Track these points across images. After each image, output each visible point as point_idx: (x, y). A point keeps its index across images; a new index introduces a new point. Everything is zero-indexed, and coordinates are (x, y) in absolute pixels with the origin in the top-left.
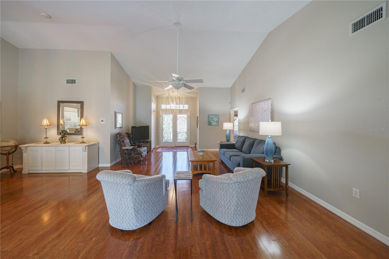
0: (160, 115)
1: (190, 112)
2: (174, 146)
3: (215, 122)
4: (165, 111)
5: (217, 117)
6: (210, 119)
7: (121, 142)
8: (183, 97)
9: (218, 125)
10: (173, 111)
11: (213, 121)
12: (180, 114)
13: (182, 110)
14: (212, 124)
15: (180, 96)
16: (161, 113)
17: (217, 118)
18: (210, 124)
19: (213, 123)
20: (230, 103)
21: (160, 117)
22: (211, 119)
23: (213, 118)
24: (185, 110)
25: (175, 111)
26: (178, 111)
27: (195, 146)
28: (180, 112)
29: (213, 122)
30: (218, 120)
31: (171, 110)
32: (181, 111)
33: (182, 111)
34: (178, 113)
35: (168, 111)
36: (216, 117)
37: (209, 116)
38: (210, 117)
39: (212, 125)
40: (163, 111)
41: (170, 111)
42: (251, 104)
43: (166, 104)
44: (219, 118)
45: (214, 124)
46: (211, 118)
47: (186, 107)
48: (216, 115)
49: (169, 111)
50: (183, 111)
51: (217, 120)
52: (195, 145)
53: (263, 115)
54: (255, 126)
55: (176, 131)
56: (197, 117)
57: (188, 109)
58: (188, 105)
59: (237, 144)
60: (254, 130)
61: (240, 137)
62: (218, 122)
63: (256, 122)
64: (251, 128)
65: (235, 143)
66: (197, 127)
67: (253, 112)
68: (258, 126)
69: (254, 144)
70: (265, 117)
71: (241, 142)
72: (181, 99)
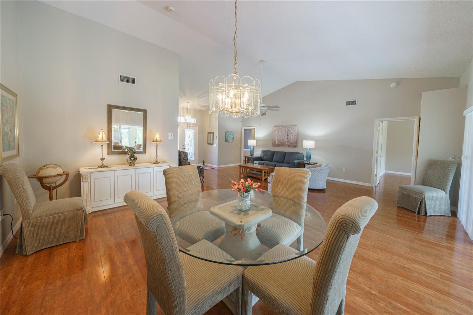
1: (198, 127)
3: (231, 139)
5: (233, 134)
7: (185, 160)
8: (191, 109)
9: (232, 142)
11: (229, 138)
14: (229, 140)
18: (226, 140)
20: (241, 121)
23: (229, 135)
24: (193, 124)
25: (182, 125)
26: (186, 125)
28: (187, 126)
30: (233, 137)
34: (186, 127)
37: (227, 132)
38: (227, 134)
39: (228, 142)
42: (274, 127)
45: (230, 141)
48: (232, 132)
50: (191, 125)
51: (232, 136)
53: (289, 135)
54: (280, 143)
55: (183, 147)
56: (208, 133)
57: (196, 122)
58: (196, 119)
59: (265, 157)
60: (278, 146)
61: (265, 151)
62: (233, 138)
63: (281, 140)
64: (275, 144)
65: (262, 156)
66: (208, 144)
67: (278, 133)
68: (283, 143)
69: (285, 155)
70: (291, 137)
71: (269, 155)
72: (189, 110)
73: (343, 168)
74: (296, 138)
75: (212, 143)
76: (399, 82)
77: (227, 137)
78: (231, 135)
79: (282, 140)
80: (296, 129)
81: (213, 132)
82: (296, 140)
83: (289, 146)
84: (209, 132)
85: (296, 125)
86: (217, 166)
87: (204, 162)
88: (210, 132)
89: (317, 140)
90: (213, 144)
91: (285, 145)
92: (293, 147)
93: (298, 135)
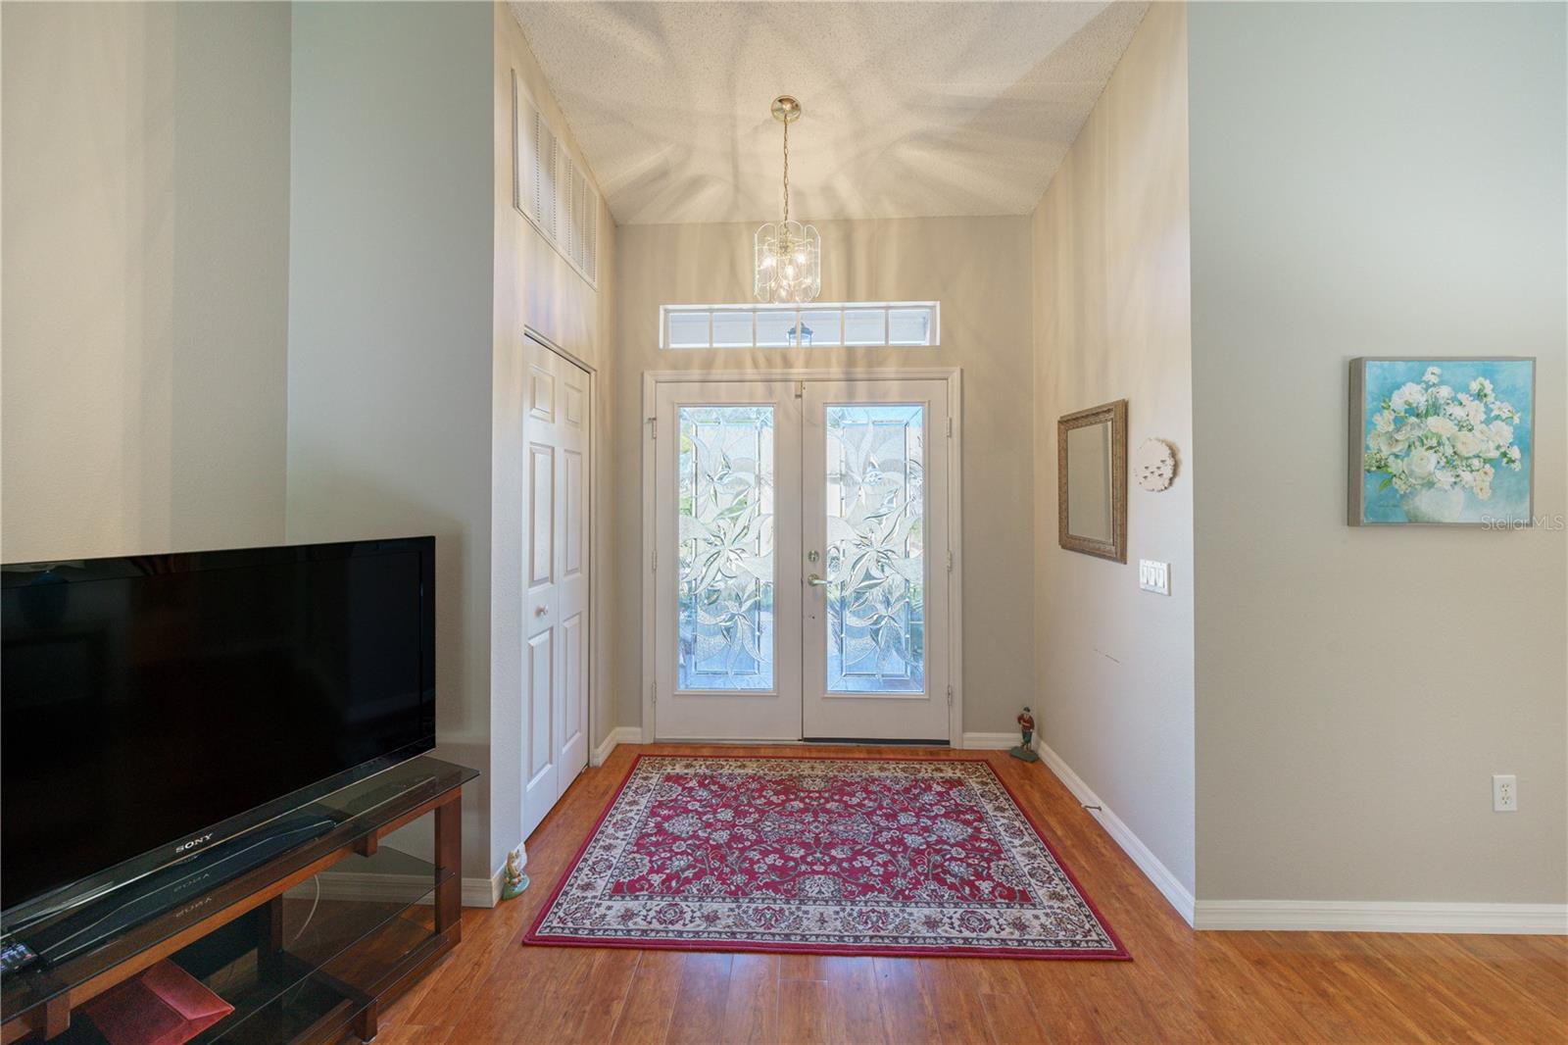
0: (648, 414)
1: (956, 376)
2: (790, 735)
3: (1479, 480)
4: (699, 375)
5: (1506, 393)
6: (1383, 422)
10: (778, 371)
11: (1433, 457)
12: (850, 400)
13: (874, 356)
14: (1420, 503)
15: (855, 208)
16: (657, 393)
17: (1503, 409)
18: (1374, 502)
19: (1430, 484)
21: (647, 428)
22: (1399, 422)
23: (1435, 409)
24: (908, 354)
25: (798, 371)
26: (836, 371)
27: (1012, 739)
28: (850, 379)
29: (1444, 478)
30: (1526, 441)
31: (756, 365)
32: (860, 371)
33: (877, 372)
34: (835, 388)
35: (733, 373)
36: (1480, 396)
37: (1368, 373)
38: (1386, 395)
39: (1415, 522)
40: (674, 367)
41: (750, 372)
44: (1527, 408)
45: (1454, 509)
46: (1398, 401)
47: (919, 323)
48: (1488, 365)
49: (739, 365)
50: (890, 370)
51: (1504, 434)
55: (810, 568)
56: (1068, 423)
57: (938, 343)
58: (938, 308)
66: (1065, 545)
72: (861, 237)
75: (1098, 534)
77: (1375, 445)
78: (1475, 411)
81: (1114, 397)
84: (1071, 408)
87: (1027, 724)
88: (1091, 402)
90: (1122, 557)
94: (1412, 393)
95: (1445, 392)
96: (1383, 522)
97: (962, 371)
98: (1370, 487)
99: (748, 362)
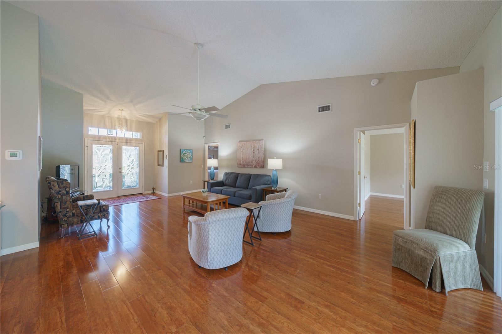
0: (86, 145)
1: (144, 143)
2: (116, 196)
3: (189, 159)
4: (97, 139)
5: (191, 152)
6: (182, 154)
8: (133, 120)
9: (191, 162)
10: (114, 140)
11: (186, 157)
12: (127, 145)
13: (130, 139)
14: (185, 161)
16: (88, 142)
17: (191, 153)
18: (182, 160)
19: (186, 159)
20: (204, 137)
21: (86, 148)
22: (183, 154)
23: (186, 153)
24: (136, 139)
25: (117, 141)
26: (124, 141)
27: (152, 192)
28: (127, 142)
30: (192, 156)
31: (109, 139)
33: (131, 142)
34: (124, 144)
35: (105, 140)
36: (189, 152)
37: (181, 150)
38: (182, 152)
39: (184, 162)
40: (92, 138)
41: (108, 140)
42: (239, 142)
43: (98, 127)
44: (192, 153)
45: (188, 162)
46: (183, 153)
47: (138, 135)
48: (190, 150)
50: (134, 142)
52: (154, 190)
53: (255, 153)
54: (245, 162)
55: (119, 170)
56: (159, 151)
57: (141, 138)
58: (141, 133)
59: (227, 182)
60: (244, 166)
61: (229, 173)
62: (191, 158)
63: (246, 159)
64: (240, 164)
65: (224, 181)
66: (159, 165)
67: (243, 150)
68: (249, 162)
69: (250, 178)
70: (257, 155)
71: (232, 179)
72: (129, 122)
73: (319, 195)
74: (263, 156)
75: (161, 164)
76: (381, 78)
77: (182, 156)
78: (188, 154)
79: (248, 159)
80: (263, 145)
81: (163, 150)
82: (264, 158)
83: (255, 167)
84: (159, 150)
85: (262, 140)
86: (167, 194)
88: (161, 150)
89: (285, 159)
90: (163, 166)
91: (251, 165)
92: (260, 167)
93: (265, 151)
94: (184, 152)
95: (187, 152)
96: (182, 162)
97: (145, 143)
98: (181, 159)
99: (108, 138)
